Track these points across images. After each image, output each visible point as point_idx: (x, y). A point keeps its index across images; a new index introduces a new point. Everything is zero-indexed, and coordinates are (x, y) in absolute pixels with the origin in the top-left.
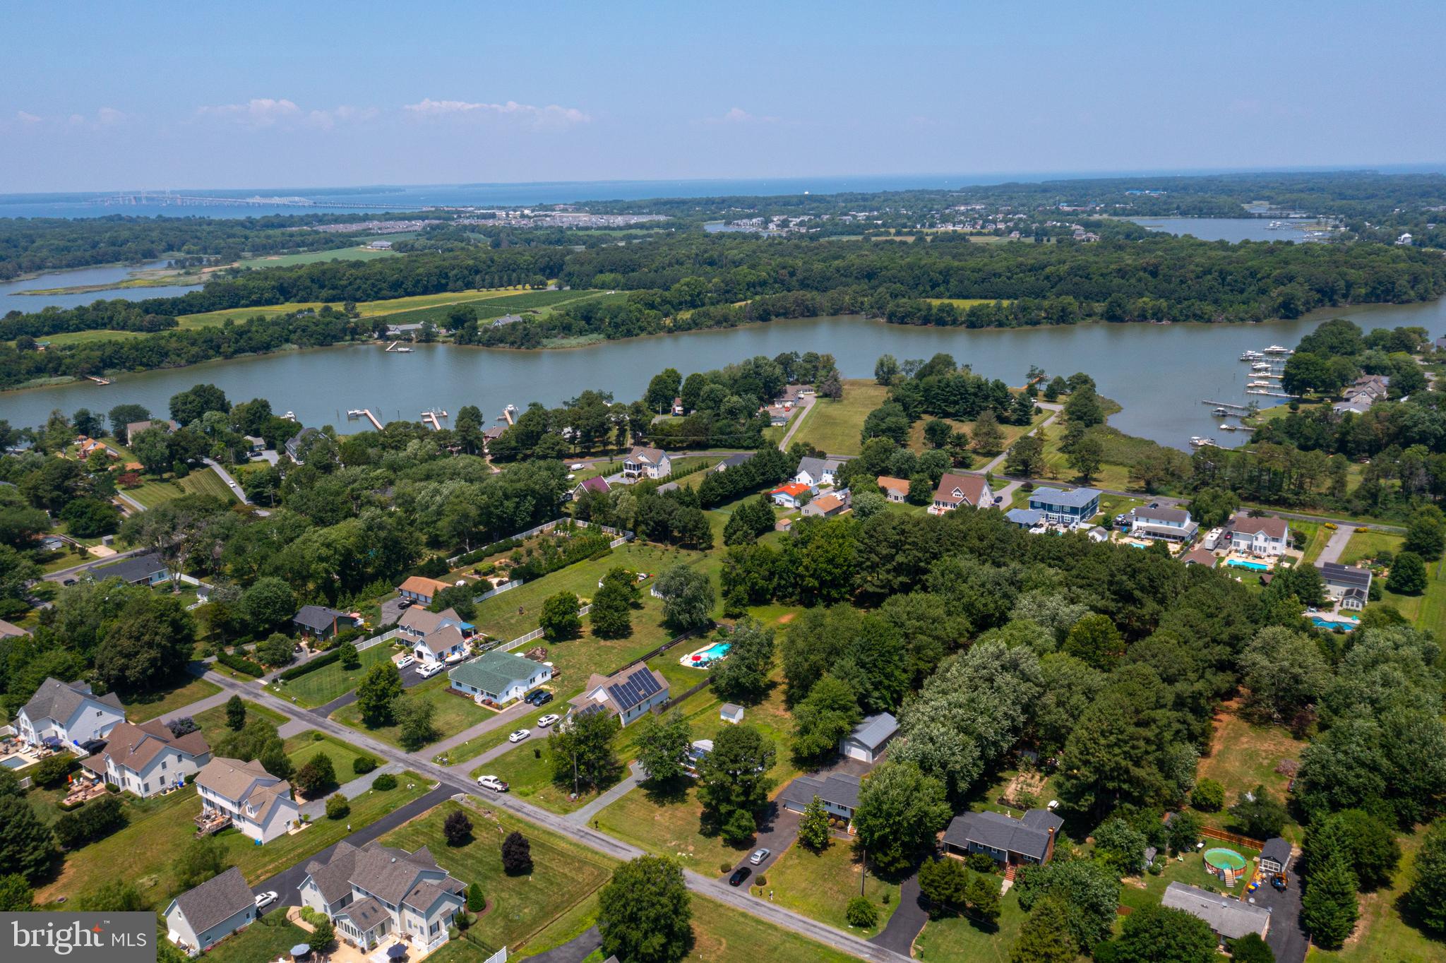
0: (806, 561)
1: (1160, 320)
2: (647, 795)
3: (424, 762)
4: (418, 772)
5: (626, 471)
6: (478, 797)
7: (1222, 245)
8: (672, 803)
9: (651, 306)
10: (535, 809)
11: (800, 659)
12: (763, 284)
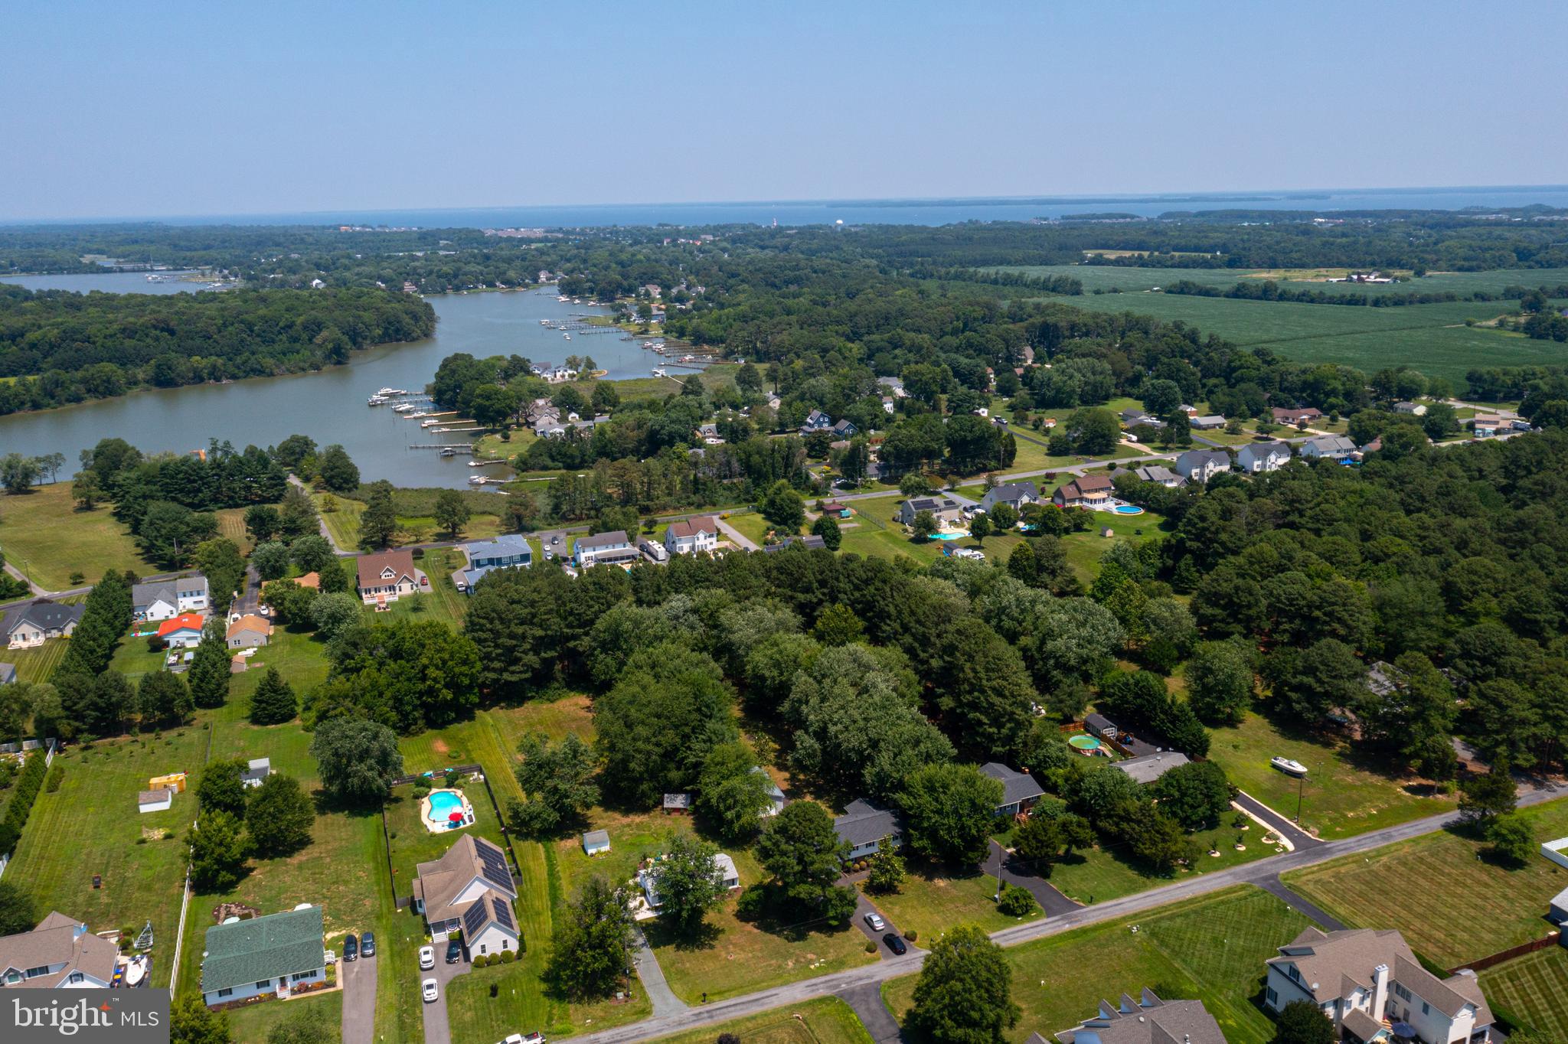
2: (679, 949)
8: (712, 938)
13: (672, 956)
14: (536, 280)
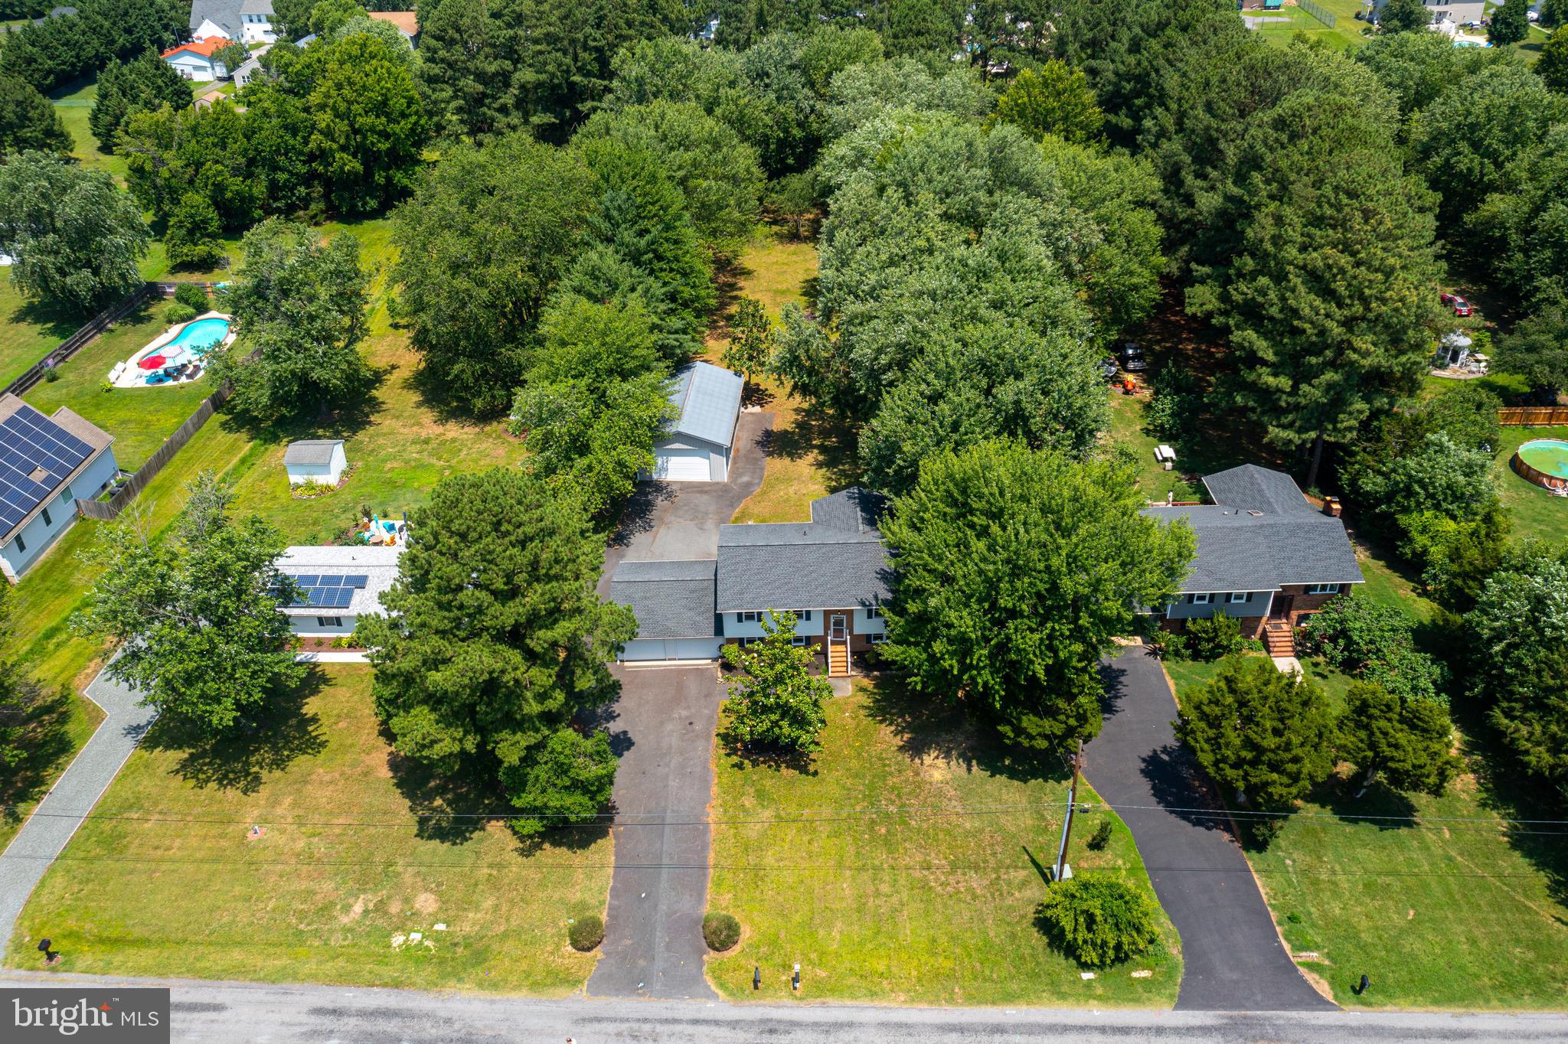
0: (324, 119)
2: (184, 765)
8: (279, 763)
11: (462, 283)
13: (147, 785)
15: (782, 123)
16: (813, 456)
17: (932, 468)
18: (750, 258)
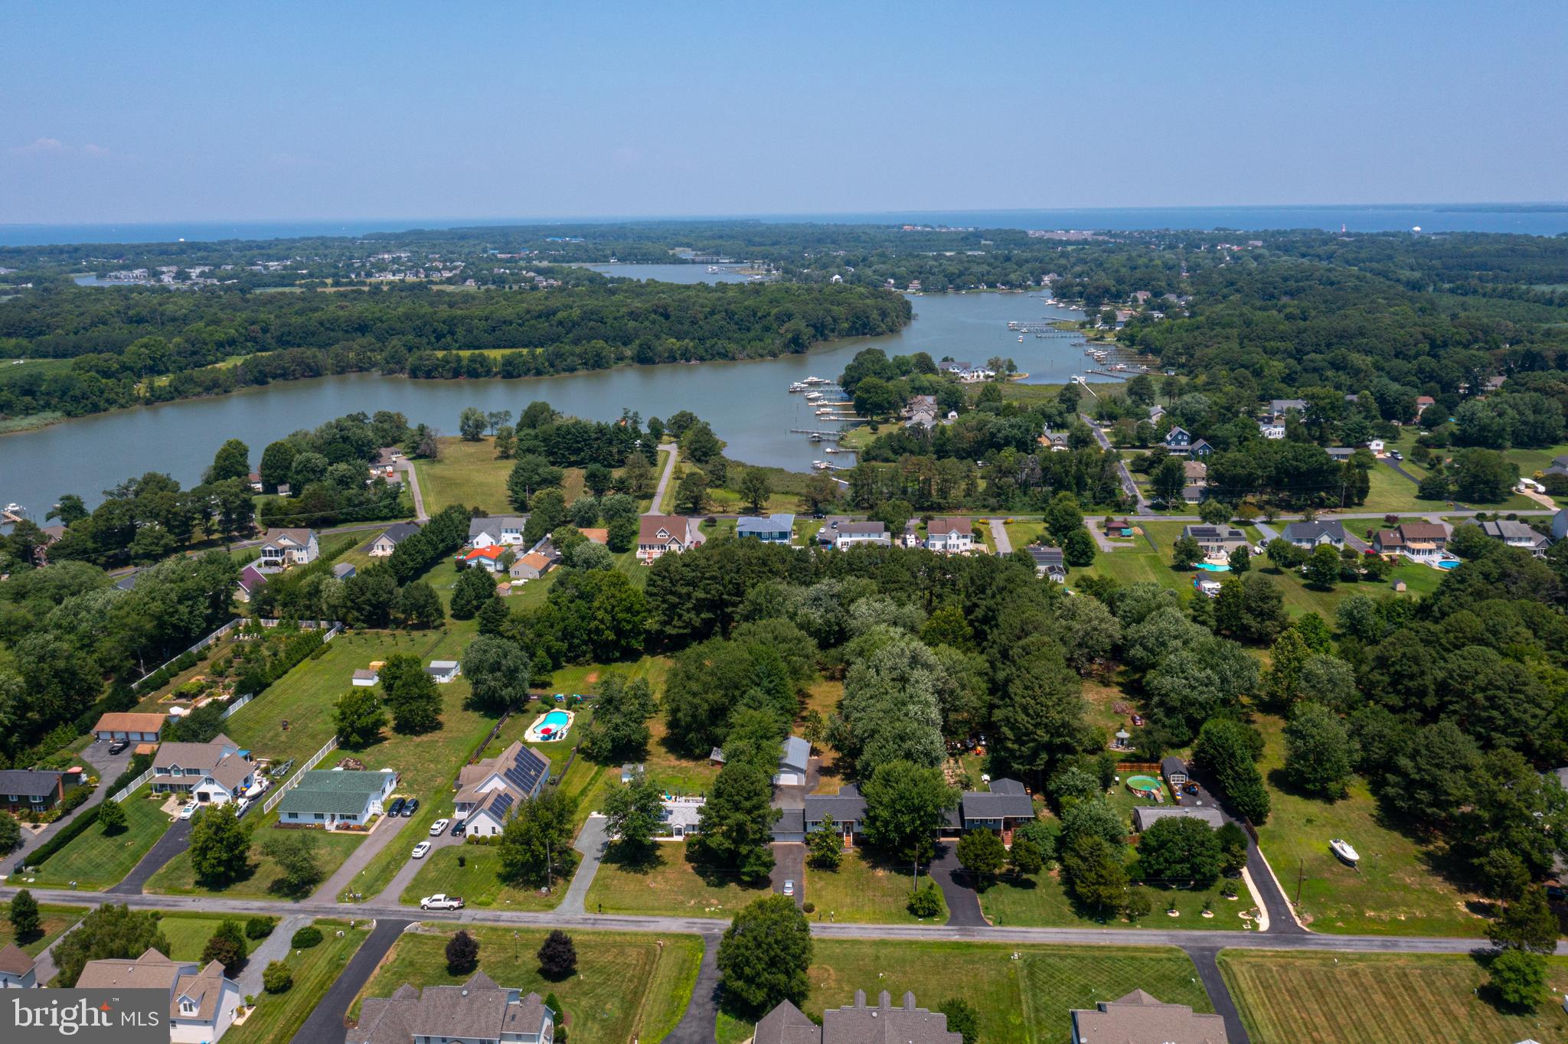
1: (688, 360)
2: (620, 869)
3: (330, 905)
4: (331, 917)
5: (263, 559)
6: (436, 922)
7: (704, 287)
8: (652, 867)
9: (106, 374)
10: (514, 914)
12: (232, 342)
13: (609, 873)
14: (1038, 283)
15: (828, 623)
16: (839, 777)
17: (880, 769)
18: (813, 689)
